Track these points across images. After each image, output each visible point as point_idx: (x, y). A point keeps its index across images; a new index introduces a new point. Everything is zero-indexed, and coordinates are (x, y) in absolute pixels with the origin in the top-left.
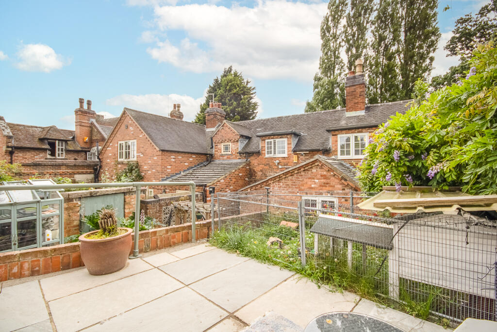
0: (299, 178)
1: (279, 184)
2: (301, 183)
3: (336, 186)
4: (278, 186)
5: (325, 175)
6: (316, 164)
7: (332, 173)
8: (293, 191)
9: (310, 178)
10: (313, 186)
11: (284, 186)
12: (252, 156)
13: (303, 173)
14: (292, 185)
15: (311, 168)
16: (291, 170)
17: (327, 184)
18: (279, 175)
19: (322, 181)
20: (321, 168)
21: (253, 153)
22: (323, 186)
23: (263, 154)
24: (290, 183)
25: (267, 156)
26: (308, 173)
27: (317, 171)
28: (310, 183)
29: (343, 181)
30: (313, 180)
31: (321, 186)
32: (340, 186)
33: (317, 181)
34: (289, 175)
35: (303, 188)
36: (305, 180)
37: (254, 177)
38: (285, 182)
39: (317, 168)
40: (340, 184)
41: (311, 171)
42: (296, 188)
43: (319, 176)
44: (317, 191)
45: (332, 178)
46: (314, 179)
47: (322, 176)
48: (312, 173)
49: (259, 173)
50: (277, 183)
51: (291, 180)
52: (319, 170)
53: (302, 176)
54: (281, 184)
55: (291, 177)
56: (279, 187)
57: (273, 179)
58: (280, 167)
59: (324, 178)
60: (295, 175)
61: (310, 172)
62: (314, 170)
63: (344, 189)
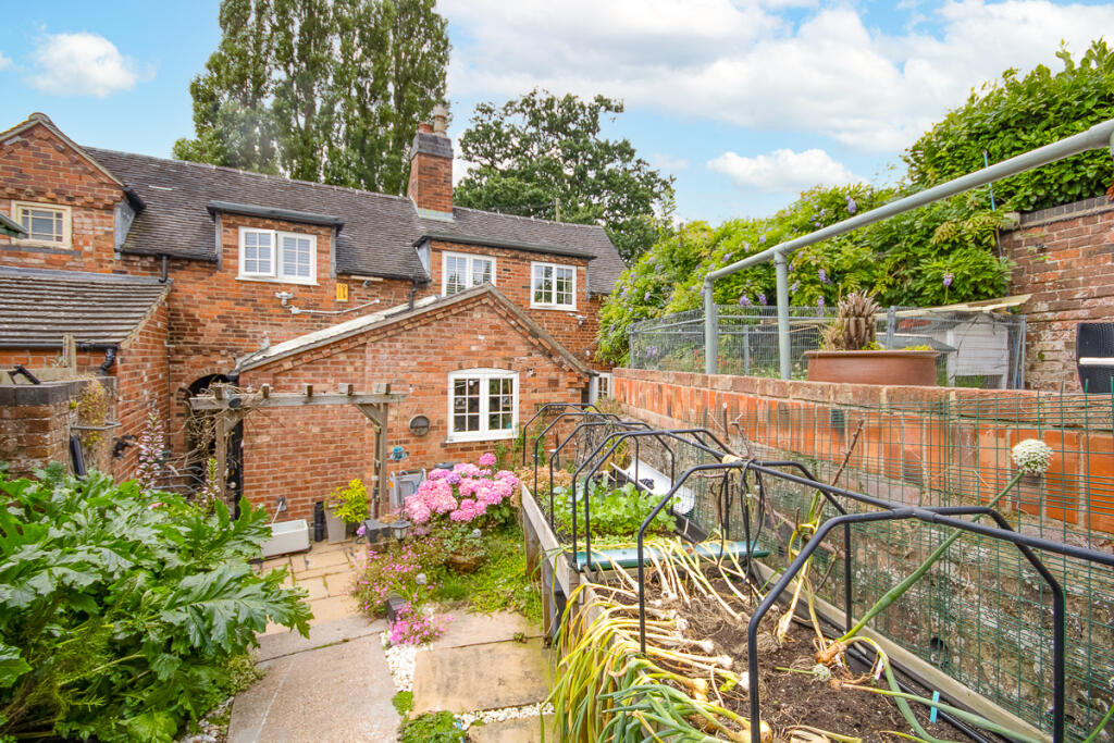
0: (443, 331)
1: (391, 346)
2: (448, 341)
3: (517, 349)
4: (388, 350)
5: (498, 327)
6: (484, 301)
7: (513, 322)
8: (429, 360)
9: (469, 332)
10: (473, 348)
11: (404, 350)
12: (181, 268)
13: (452, 321)
14: (426, 347)
15: (472, 309)
16: (430, 311)
17: (502, 343)
18: (397, 323)
19: (493, 337)
20: (492, 310)
21: (190, 260)
22: (494, 349)
23: (229, 267)
24: (421, 342)
25: (243, 274)
26: (463, 320)
27: (482, 316)
28: (468, 342)
29: (530, 338)
30: (475, 336)
31: (489, 348)
32: (524, 349)
33: (482, 338)
34: (423, 322)
35: (451, 353)
36: (458, 337)
37: (191, 339)
38: (409, 341)
39: (482, 310)
40: (525, 344)
41: (471, 315)
42: (435, 353)
43: (486, 329)
44: (483, 358)
45: (512, 332)
46: (475, 333)
47: (491, 327)
48: (473, 320)
49: (209, 324)
50: (386, 344)
51: (425, 335)
52: (486, 314)
53: (450, 325)
54: (399, 345)
55: (424, 329)
56: (391, 353)
57: (379, 332)
58: (295, 310)
59: (496, 333)
60: (435, 324)
61: (468, 319)
62: (477, 315)
63: (530, 355)
